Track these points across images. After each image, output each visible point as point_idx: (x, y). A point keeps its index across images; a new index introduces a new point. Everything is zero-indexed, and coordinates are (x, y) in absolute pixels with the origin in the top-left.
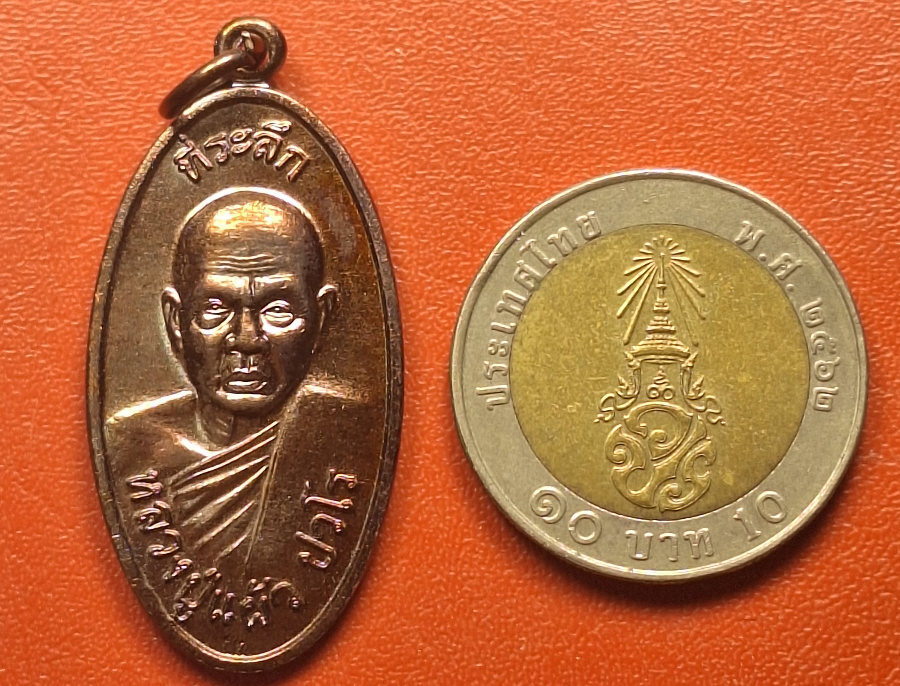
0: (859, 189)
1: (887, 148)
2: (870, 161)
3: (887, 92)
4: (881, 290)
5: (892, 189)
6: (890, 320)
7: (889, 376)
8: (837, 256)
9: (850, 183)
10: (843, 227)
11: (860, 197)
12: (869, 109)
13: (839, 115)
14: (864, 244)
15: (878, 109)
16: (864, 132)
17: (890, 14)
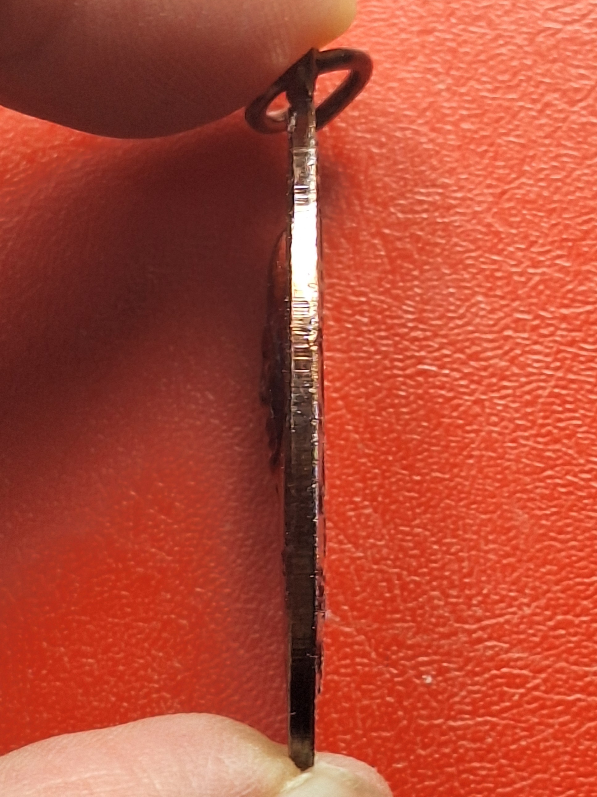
0: (372, 328)
1: (411, 288)
2: (389, 300)
3: (422, 229)
4: (373, 439)
5: (407, 334)
6: (376, 474)
7: (364, 534)
8: (335, 395)
9: (365, 320)
10: (347, 365)
11: (371, 337)
12: (399, 244)
13: (365, 245)
14: (365, 387)
15: (409, 246)
16: (388, 267)
17: (442, 146)
